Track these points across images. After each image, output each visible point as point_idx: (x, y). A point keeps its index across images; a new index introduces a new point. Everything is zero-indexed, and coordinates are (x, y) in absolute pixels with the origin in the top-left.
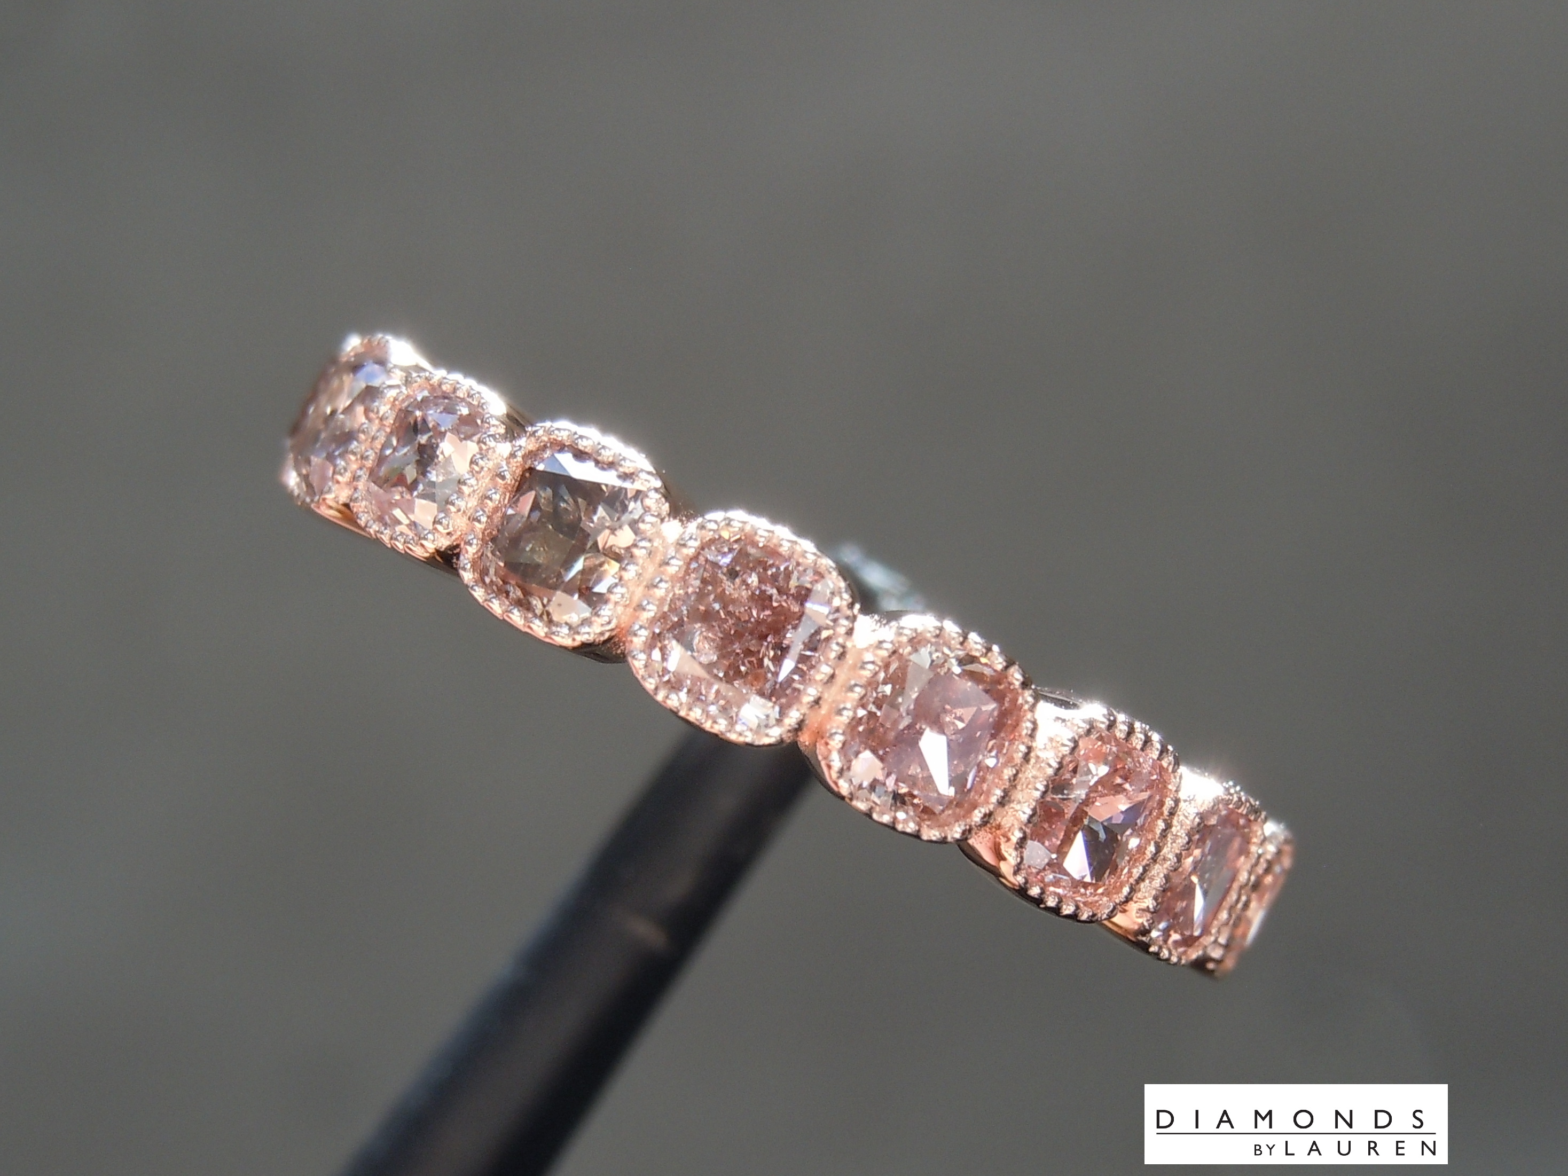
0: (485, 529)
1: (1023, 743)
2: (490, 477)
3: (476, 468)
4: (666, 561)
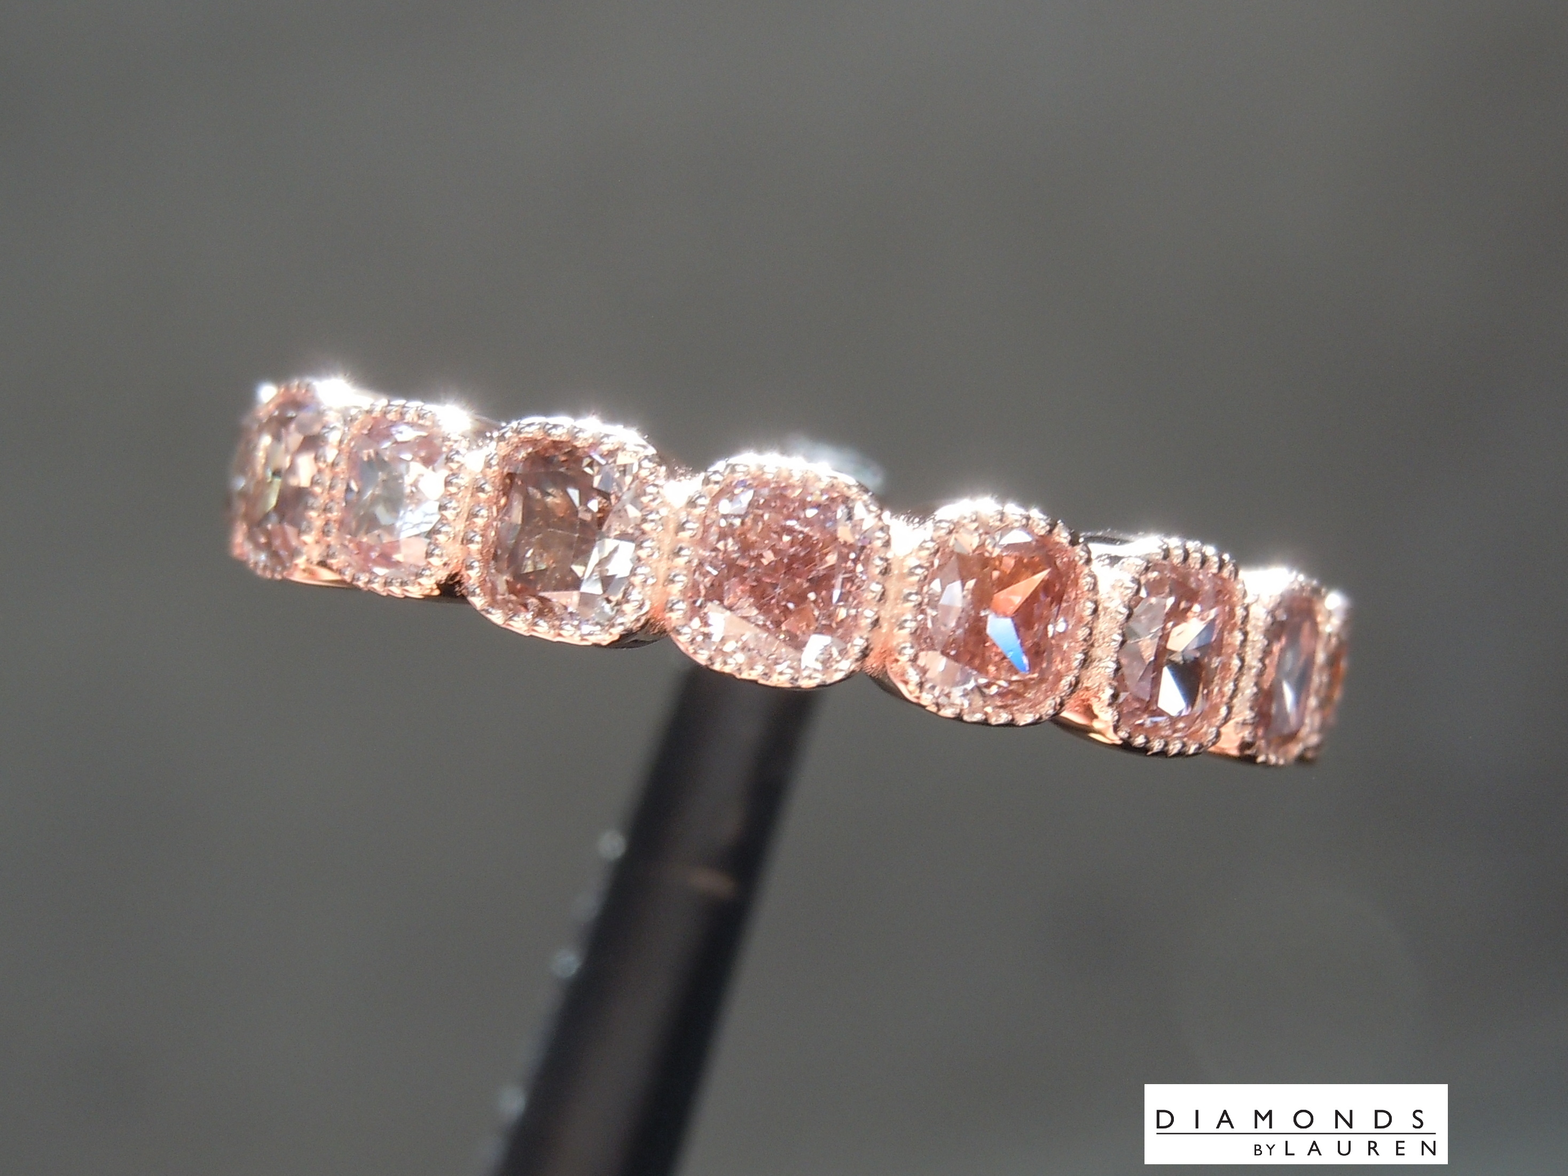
0: (482, 550)
1: (1088, 599)
2: (469, 495)
3: (453, 489)
4: (681, 527)
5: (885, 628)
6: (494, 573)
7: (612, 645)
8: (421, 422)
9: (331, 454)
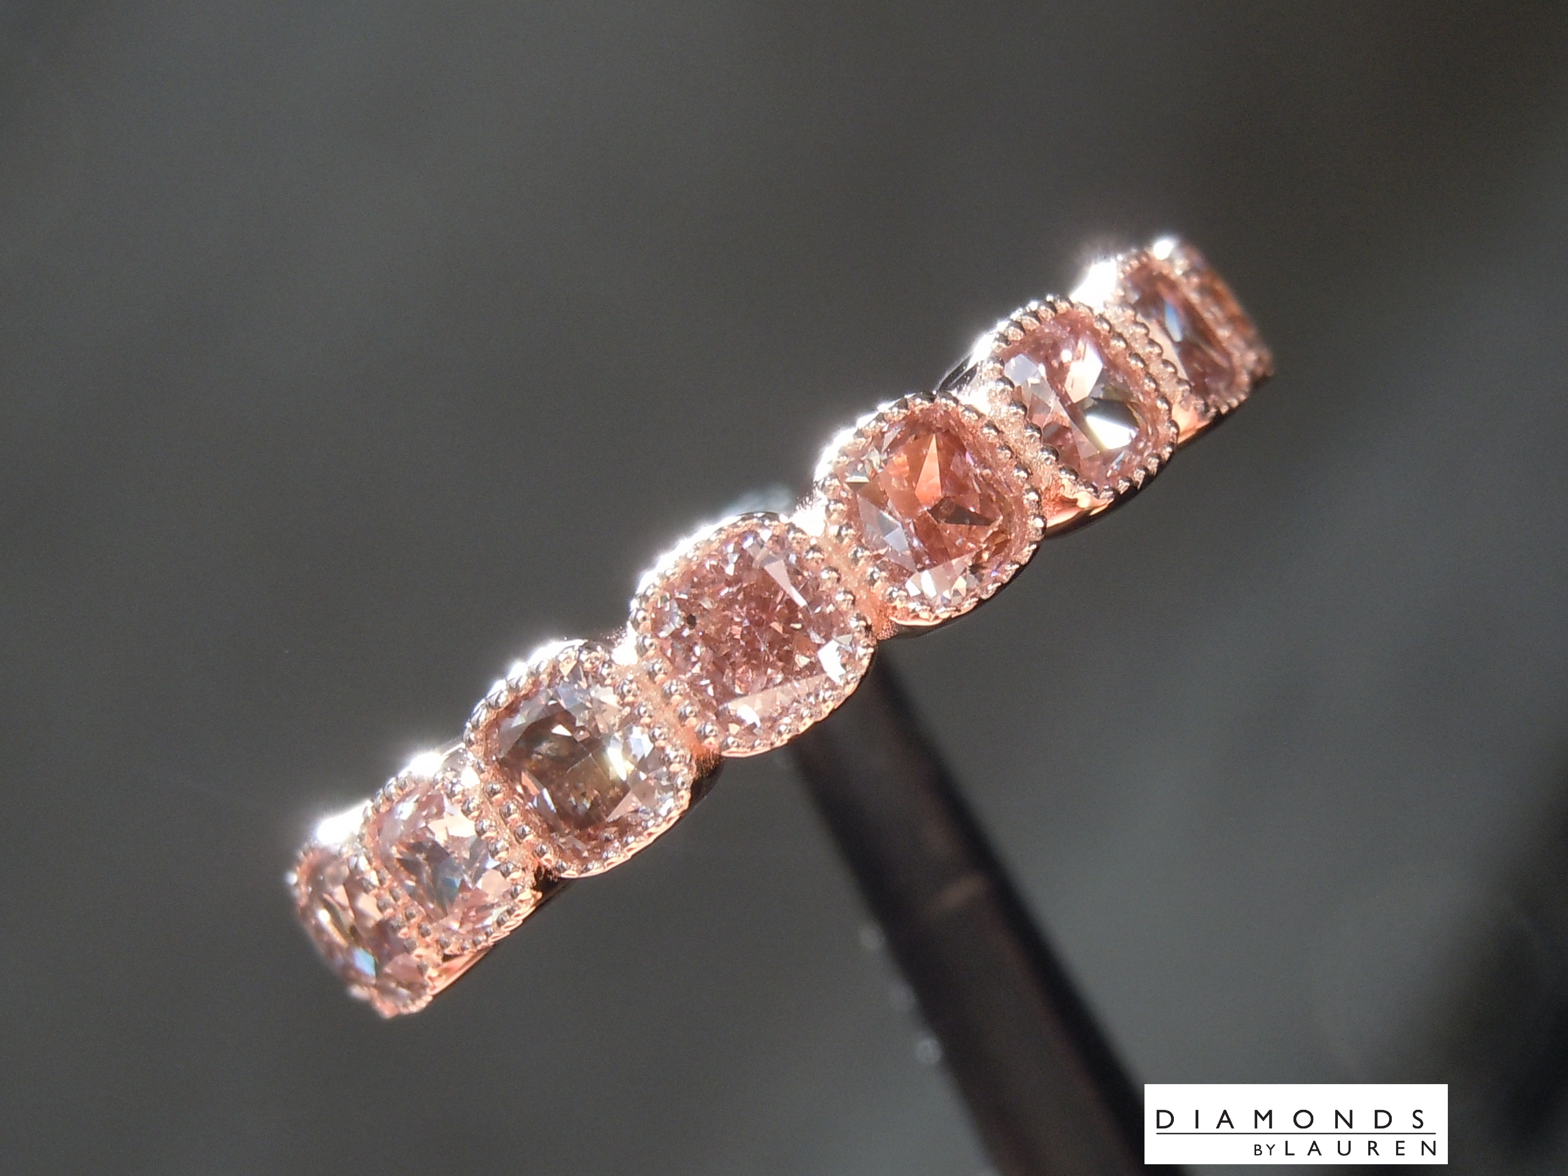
0: (538, 833)
1: (982, 427)
2: (490, 806)
3: (476, 813)
4: (652, 675)
5: (862, 595)
6: (562, 840)
7: (692, 802)
8: (407, 789)
9: (373, 878)
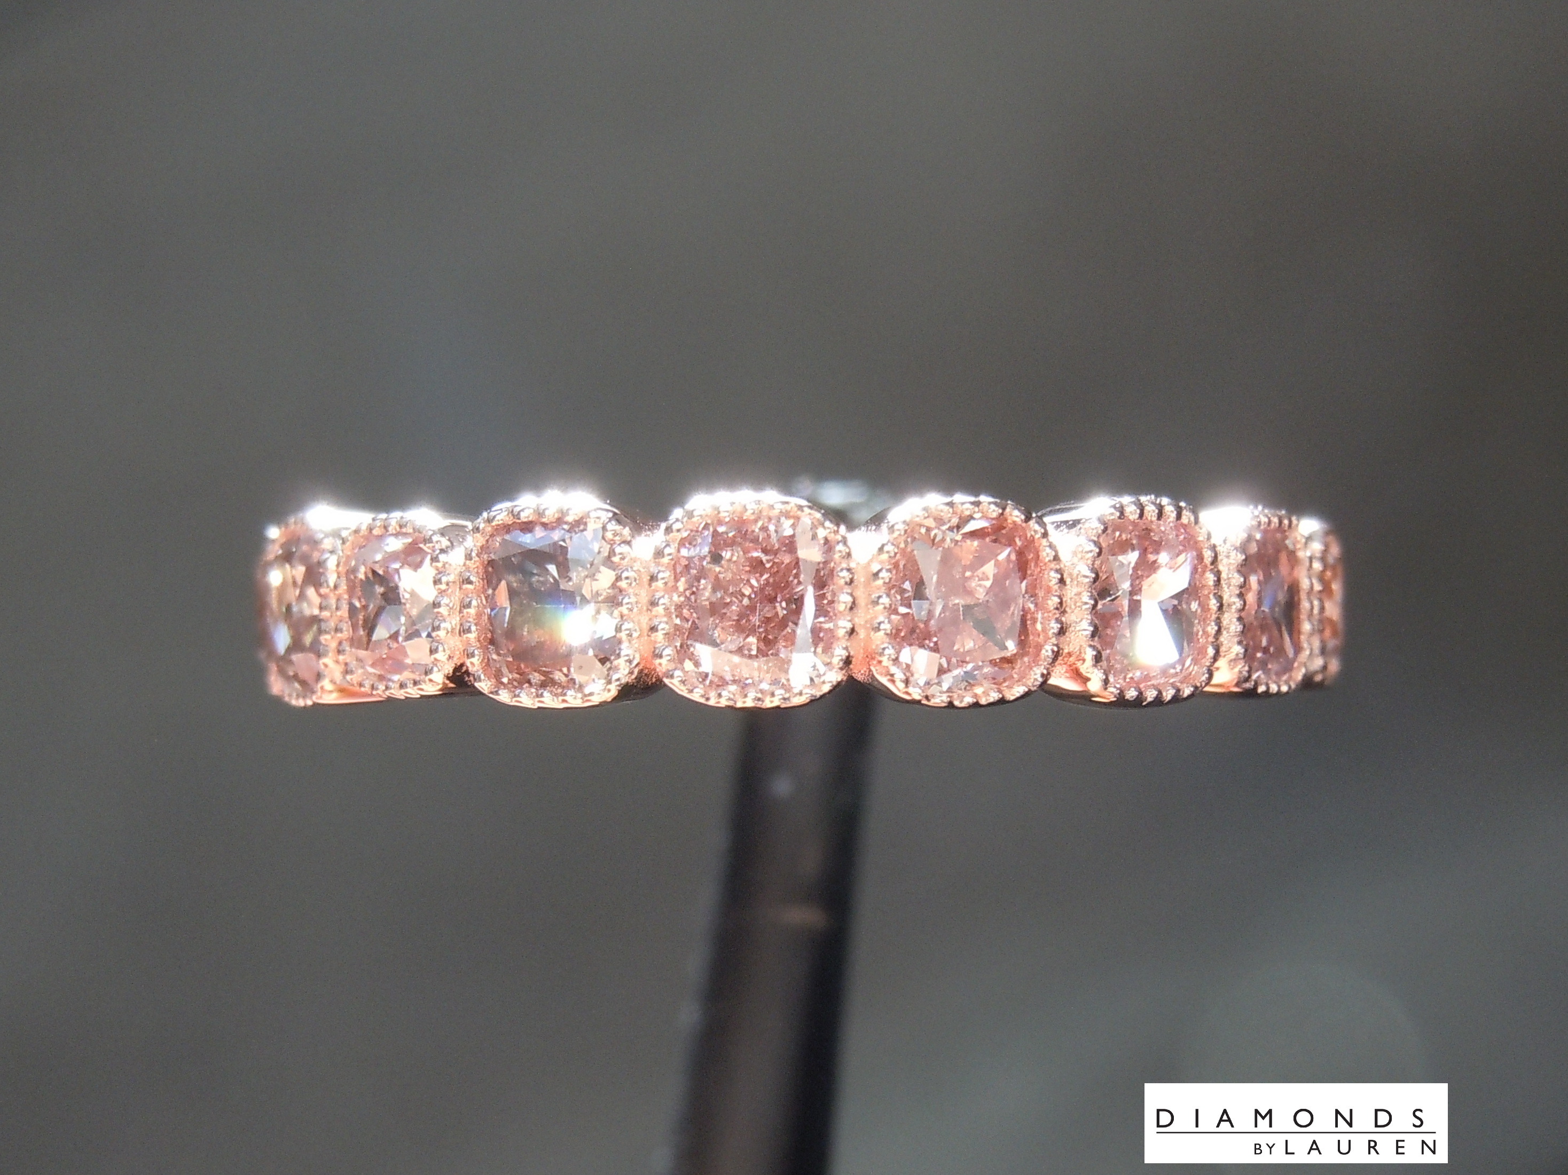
0: (479, 637)
1: (1051, 569)
2: (458, 590)
3: (443, 587)
4: (653, 578)
5: (862, 634)
6: (495, 657)
7: (615, 699)
8: (404, 530)
9: (332, 579)
